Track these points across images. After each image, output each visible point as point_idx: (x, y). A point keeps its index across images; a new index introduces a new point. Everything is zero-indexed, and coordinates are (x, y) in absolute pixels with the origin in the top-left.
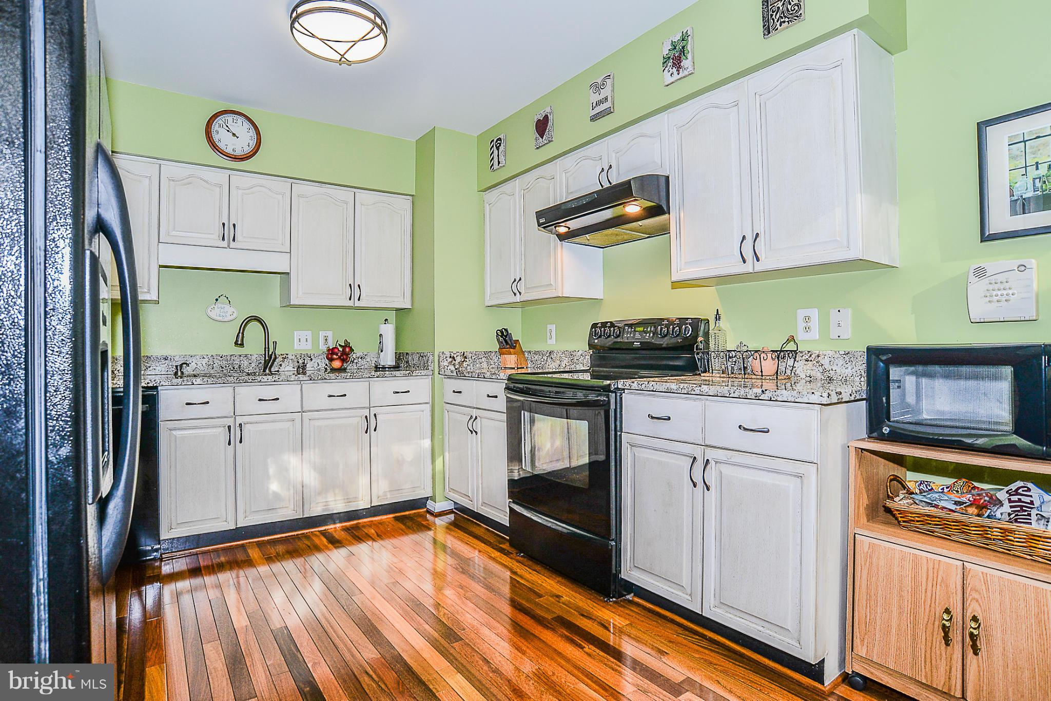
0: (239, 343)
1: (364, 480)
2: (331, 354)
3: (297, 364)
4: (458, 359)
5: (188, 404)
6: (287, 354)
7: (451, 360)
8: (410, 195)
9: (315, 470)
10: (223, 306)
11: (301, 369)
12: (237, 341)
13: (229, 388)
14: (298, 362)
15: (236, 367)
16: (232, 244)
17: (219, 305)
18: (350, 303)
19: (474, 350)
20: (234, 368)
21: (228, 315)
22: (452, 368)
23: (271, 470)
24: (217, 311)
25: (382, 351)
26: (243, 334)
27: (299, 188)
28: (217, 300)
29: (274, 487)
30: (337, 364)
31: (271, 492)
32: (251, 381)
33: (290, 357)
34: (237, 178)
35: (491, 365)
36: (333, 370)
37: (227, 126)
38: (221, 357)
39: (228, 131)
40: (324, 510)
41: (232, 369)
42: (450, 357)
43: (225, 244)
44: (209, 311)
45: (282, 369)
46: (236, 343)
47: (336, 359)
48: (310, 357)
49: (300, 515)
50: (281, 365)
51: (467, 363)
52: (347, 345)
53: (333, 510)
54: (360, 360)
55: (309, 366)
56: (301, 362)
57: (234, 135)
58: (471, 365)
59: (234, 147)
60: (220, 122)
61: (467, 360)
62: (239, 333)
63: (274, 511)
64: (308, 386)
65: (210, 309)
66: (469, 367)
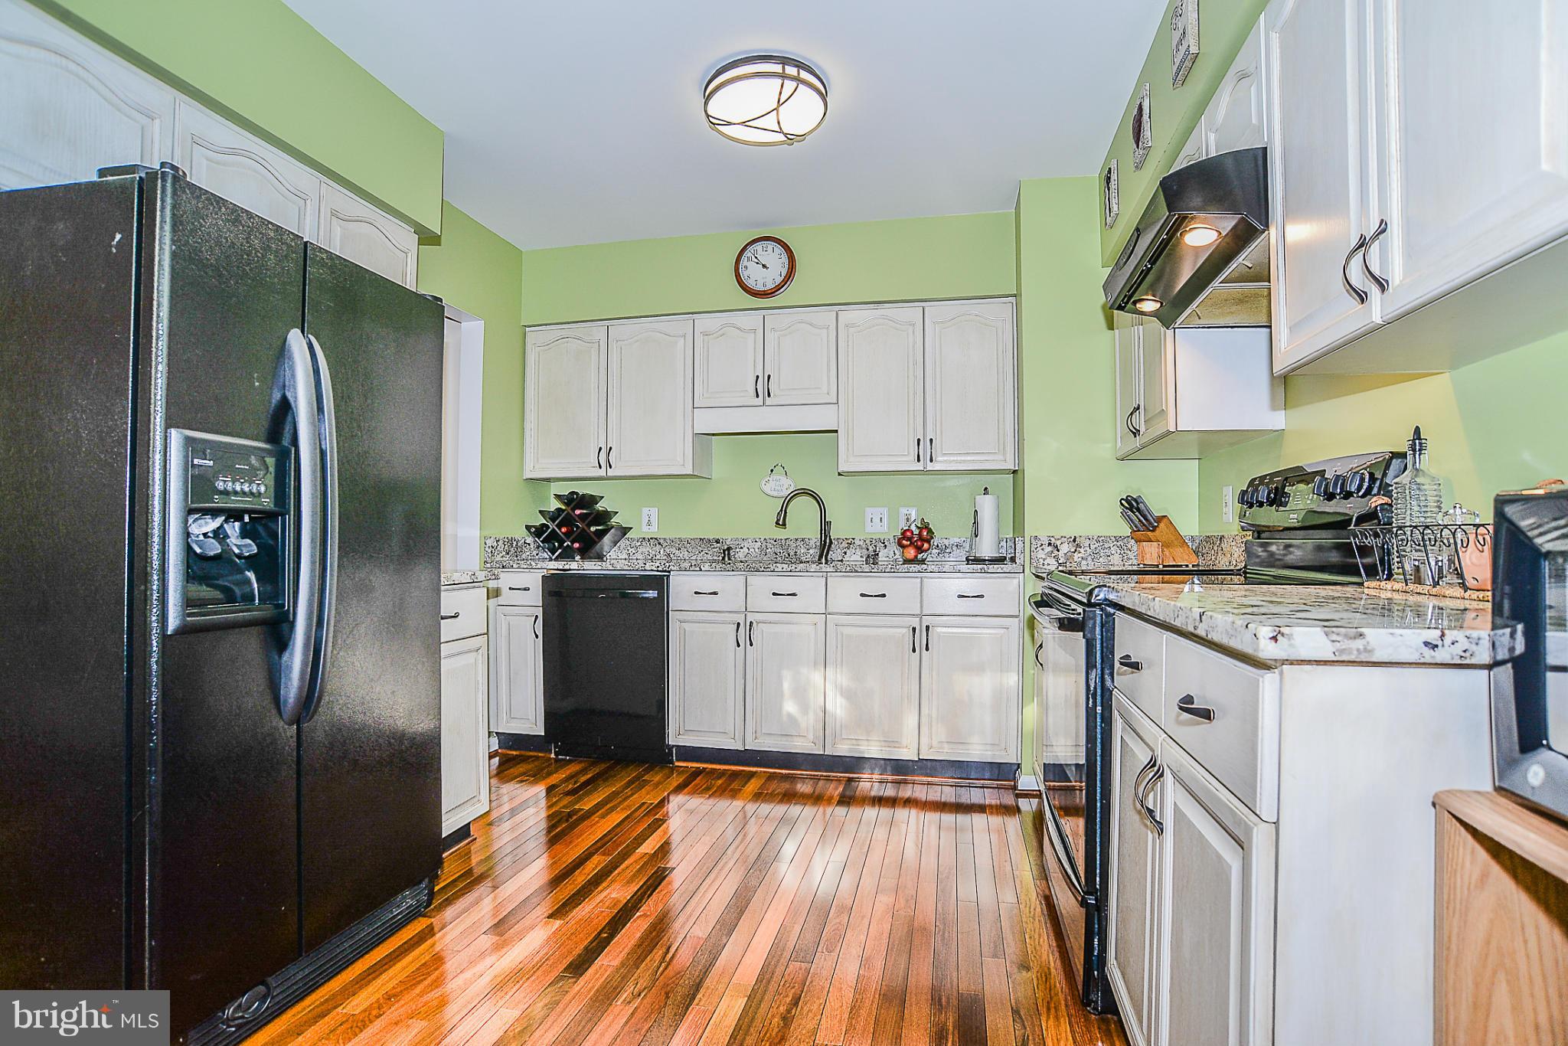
0: (781, 523)
1: (911, 721)
2: (905, 539)
3: (866, 552)
4: (1065, 548)
5: (696, 593)
6: (853, 539)
7: (1050, 549)
8: (1011, 296)
9: (842, 695)
10: (778, 477)
11: (873, 558)
12: (778, 520)
13: (741, 577)
14: (868, 550)
15: (792, 553)
16: (768, 401)
17: (774, 476)
18: (920, 466)
19: (1095, 532)
20: (789, 555)
21: (784, 489)
22: (1053, 561)
23: (786, 686)
24: (772, 484)
25: (976, 536)
26: (786, 512)
27: (849, 316)
28: (772, 471)
29: (790, 707)
30: (911, 553)
31: (784, 713)
32: (763, 569)
33: (857, 542)
34: (775, 319)
35: (1128, 559)
36: (906, 561)
37: (756, 258)
38: (775, 541)
39: (757, 263)
40: (850, 750)
41: (787, 556)
42: (1050, 544)
43: (760, 401)
44: (763, 486)
45: (847, 558)
46: (777, 523)
47: (910, 545)
48: (884, 543)
49: (819, 750)
50: (845, 553)
51: (1080, 555)
52: (925, 526)
53: (863, 752)
54: (955, 548)
55: (882, 557)
56: (871, 549)
57: (764, 266)
58: (1089, 558)
59: (765, 280)
60: (749, 255)
61: (1082, 550)
62: (781, 510)
63: (789, 738)
64: (835, 581)
65: (764, 482)
66: (1084, 562)
